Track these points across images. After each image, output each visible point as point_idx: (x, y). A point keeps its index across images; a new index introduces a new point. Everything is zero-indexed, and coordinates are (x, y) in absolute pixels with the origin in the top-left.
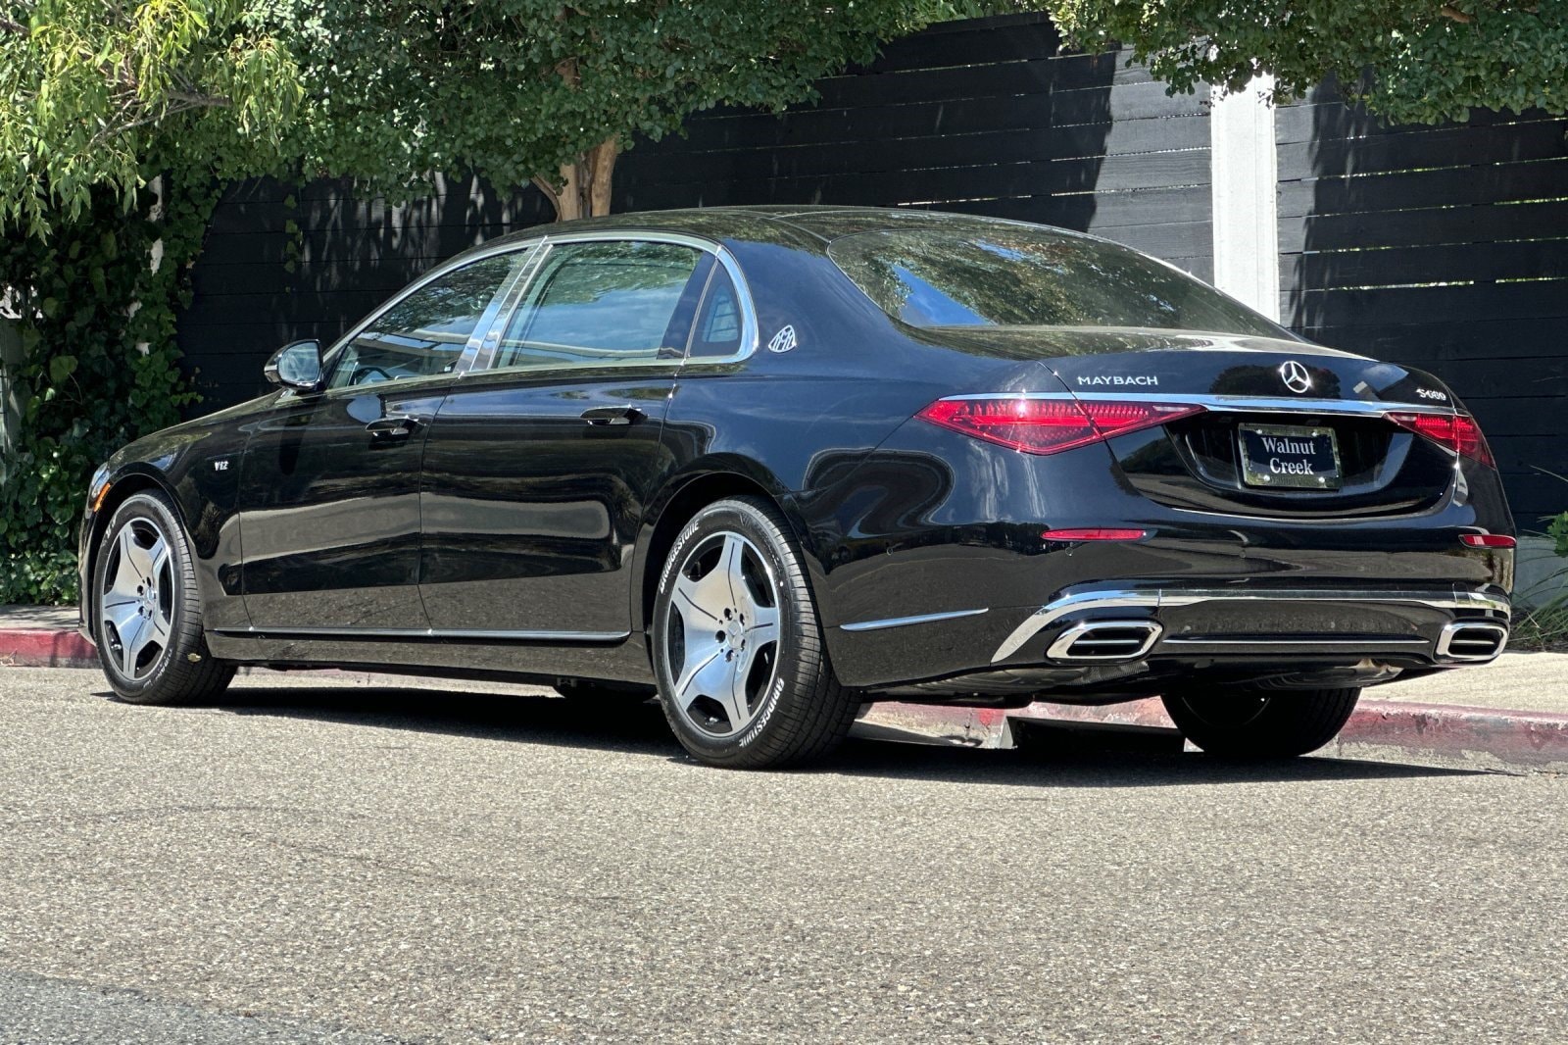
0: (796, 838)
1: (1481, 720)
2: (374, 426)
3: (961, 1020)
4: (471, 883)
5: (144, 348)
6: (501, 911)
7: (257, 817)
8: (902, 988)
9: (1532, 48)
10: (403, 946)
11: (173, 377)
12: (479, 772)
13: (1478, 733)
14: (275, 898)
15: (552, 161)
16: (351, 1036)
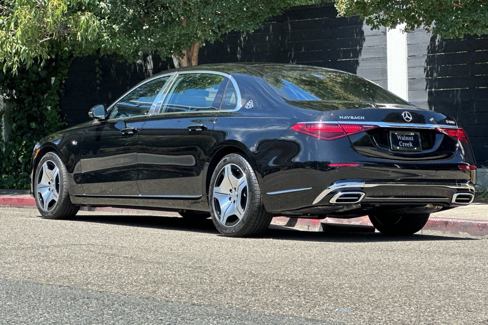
0: (254, 253)
1: (465, 223)
2: (123, 131)
3: (297, 294)
4: (159, 263)
5: (49, 108)
6: (168, 270)
7: (94, 247)
8: (281, 287)
9: (484, 16)
10: (141, 277)
11: (58, 117)
12: (159, 236)
13: (464, 226)
14: (103, 266)
15: (179, 49)
16: (129, 297)
